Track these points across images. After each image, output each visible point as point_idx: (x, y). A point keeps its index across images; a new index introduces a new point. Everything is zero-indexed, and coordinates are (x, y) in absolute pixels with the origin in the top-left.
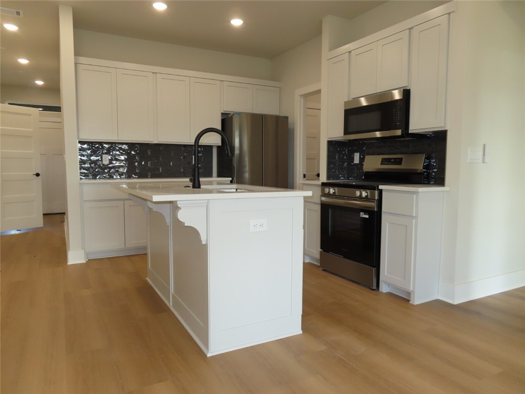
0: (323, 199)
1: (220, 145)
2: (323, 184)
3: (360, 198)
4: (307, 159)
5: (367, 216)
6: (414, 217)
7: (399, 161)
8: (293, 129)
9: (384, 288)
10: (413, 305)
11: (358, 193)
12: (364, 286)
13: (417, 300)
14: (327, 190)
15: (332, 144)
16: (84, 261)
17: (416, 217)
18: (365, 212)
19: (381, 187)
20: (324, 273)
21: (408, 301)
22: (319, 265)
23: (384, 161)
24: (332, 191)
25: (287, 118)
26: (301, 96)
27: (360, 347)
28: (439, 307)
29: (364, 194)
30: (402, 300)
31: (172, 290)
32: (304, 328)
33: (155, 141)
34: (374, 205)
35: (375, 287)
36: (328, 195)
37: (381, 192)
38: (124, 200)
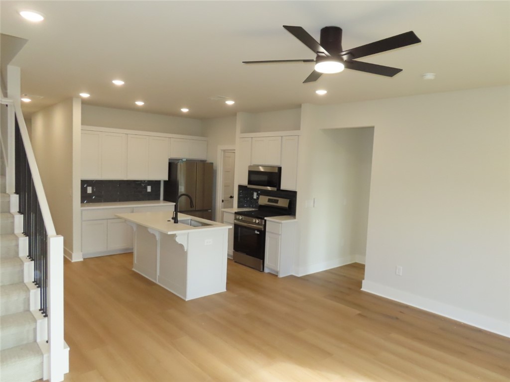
0: (235, 221)
1: (167, 180)
2: (236, 213)
3: (255, 223)
4: (225, 186)
5: (259, 233)
6: (280, 235)
7: (277, 202)
8: (216, 170)
9: (266, 270)
10: (279, 278)
11: (254, 221)
12: (256, 269)
13: (281, 275)
14: (238, 217)
15: (241, 187)
16: (82, 260)
17: (281, 235)
18: (258, 230)
19: (265, 218)
20: (236, 264)
21: (277, 276)
22: (232, 259)
23: (269, 200)
24: (240, 218)
25: (212, 163)
26: (222, 150)
27: (251, 295)
28: (292, 278)
29: (257, 221)
30: (274, 276)
31: (158, 274)
32: (227, 289)
33: (125, 179)
34: (262, 227)
35: (262, 270)
36: (238, 220)
37: (265, 221)
38: (107, 219)
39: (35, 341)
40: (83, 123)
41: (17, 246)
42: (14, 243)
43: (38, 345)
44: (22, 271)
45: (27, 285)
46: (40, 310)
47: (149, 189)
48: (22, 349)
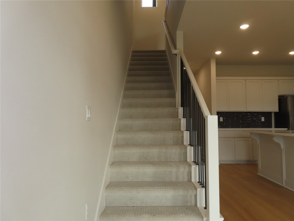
1: (278, 111)
33: (246, 111)
38: (235, 138)
39: (196, 205)
40: (217, 75)
41: (183, 137)
42: (181, 135)
43: (198, 208)
44: (186, 153)
45: (189, 163)
46: (199, 182)
47: (263, 119)
48: (187, 209)
